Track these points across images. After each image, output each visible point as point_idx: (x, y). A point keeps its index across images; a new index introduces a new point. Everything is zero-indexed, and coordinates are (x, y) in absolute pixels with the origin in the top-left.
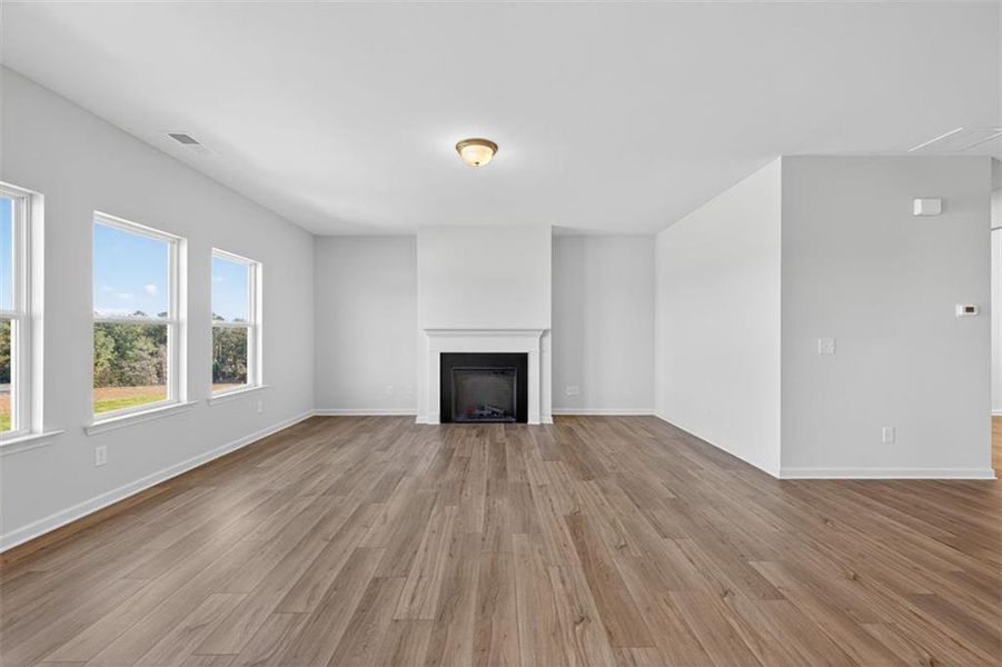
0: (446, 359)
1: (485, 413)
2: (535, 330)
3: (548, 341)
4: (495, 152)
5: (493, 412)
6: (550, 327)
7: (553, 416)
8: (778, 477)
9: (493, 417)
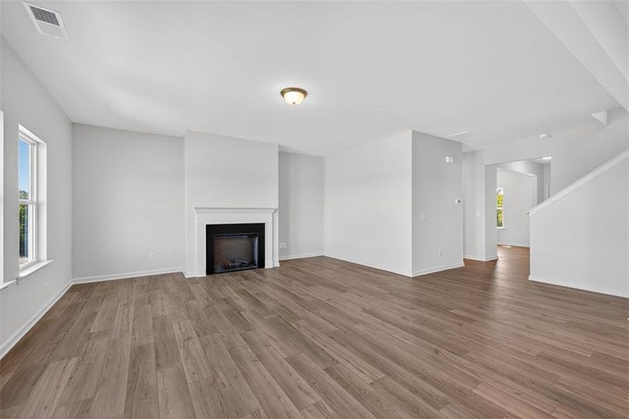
0: (210, 229)
1: (237, 264)
2: (270, 209)
3: (277, 215)
4: (305, 96)
5: (242, 263)
6: (277, 207)
7: (279, 261)
8: (411, 276)
9: (242, 267)
